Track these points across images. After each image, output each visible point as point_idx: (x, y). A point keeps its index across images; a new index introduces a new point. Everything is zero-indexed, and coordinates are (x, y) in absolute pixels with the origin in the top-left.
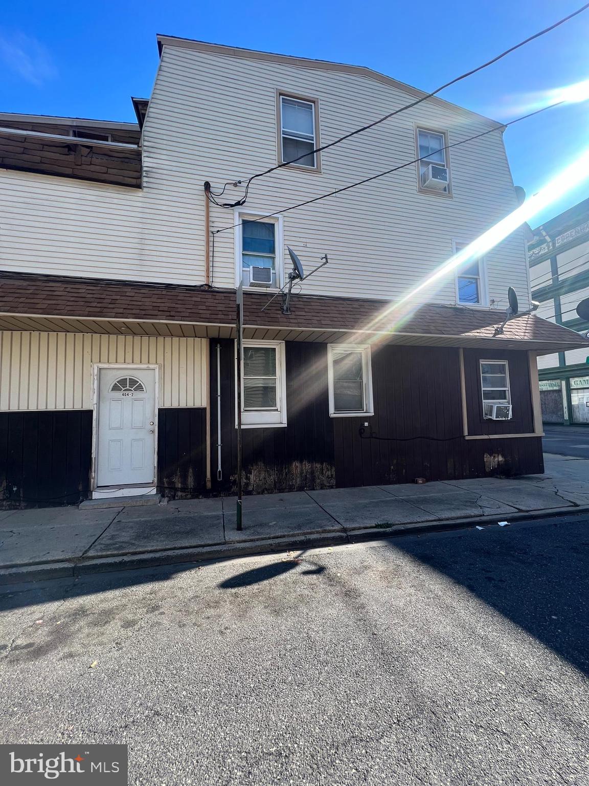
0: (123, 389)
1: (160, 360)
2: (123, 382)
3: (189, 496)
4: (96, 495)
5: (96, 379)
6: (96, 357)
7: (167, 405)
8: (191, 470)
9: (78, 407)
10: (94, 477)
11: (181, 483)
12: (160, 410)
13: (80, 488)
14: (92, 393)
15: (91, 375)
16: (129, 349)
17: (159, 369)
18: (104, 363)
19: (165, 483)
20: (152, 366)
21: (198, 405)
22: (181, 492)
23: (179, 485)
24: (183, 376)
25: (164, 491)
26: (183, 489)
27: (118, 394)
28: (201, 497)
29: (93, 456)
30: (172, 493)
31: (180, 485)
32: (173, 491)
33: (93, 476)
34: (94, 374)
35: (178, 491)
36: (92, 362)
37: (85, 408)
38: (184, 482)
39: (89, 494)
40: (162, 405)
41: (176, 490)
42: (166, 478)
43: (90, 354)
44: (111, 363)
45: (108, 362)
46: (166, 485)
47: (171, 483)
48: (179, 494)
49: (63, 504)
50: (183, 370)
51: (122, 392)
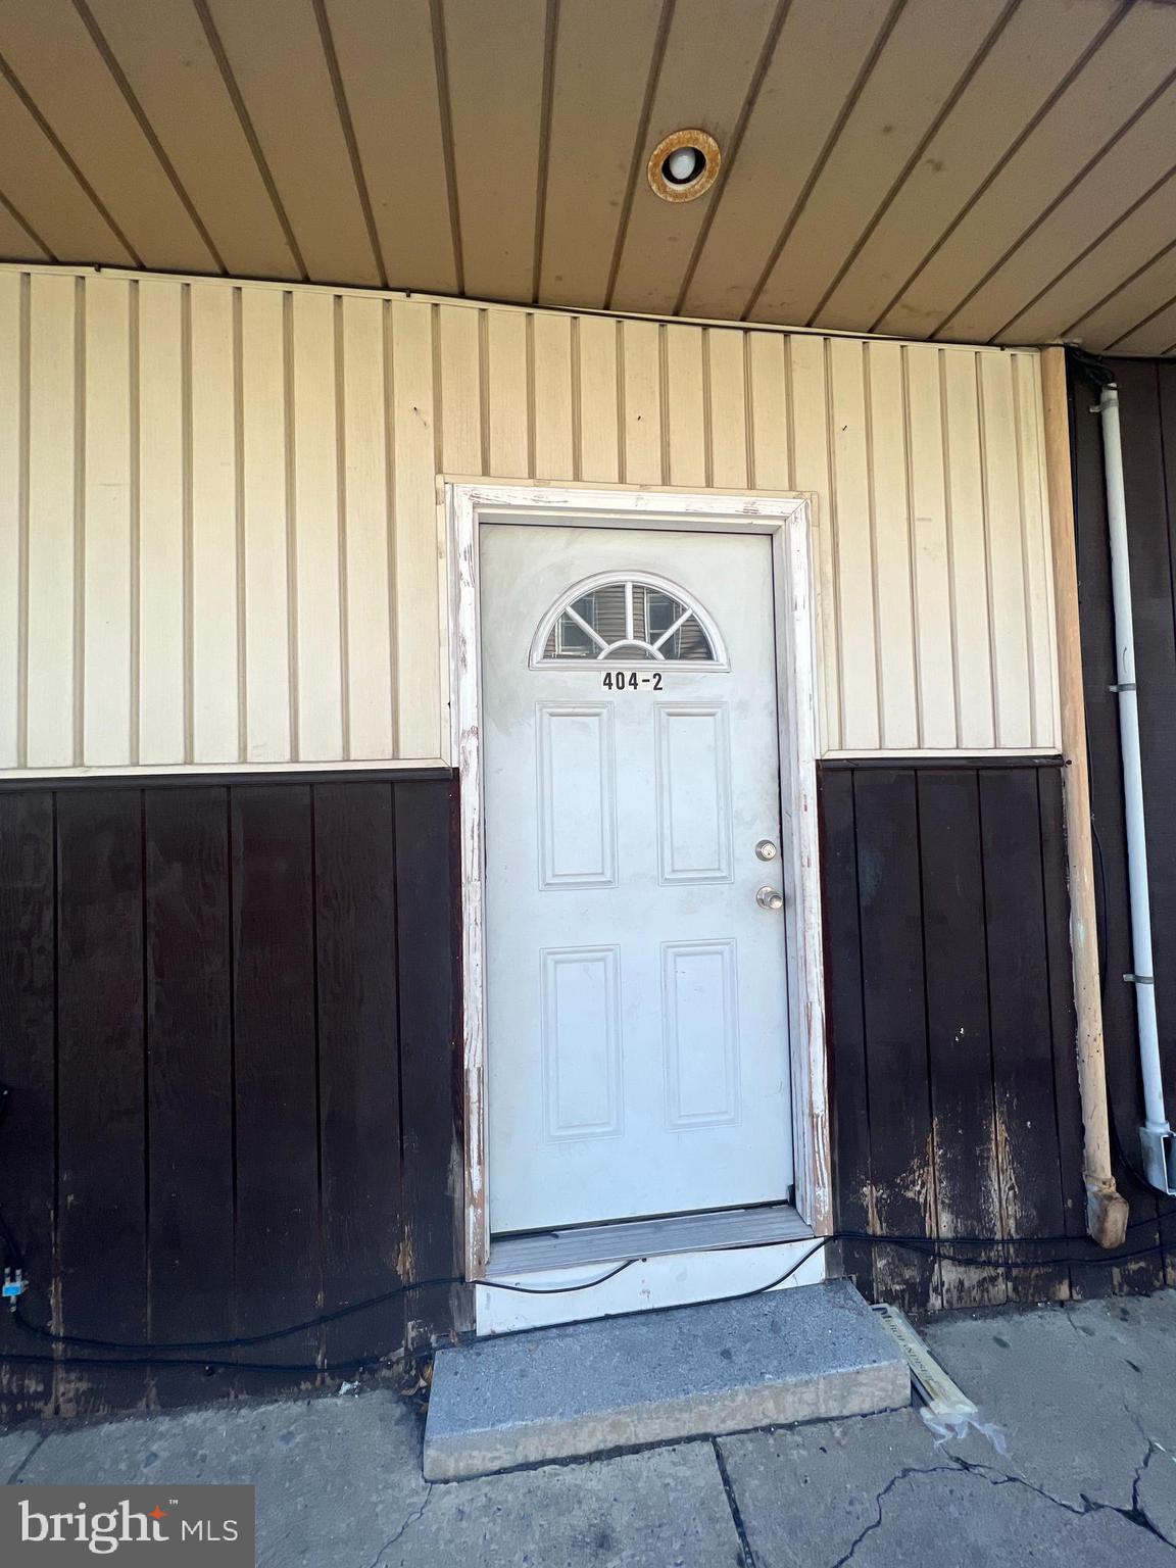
0: (607, 648)
1: (812, 475)
2: (600, 606)
3: (1002, 1289)
4: (493, 1310)
5: (466, 576)
6: (461, 447)
7: (861, 745)
8: (999, 1131)
9: (370, 753)
10: (482, 1191)
11: (956, 1212)
12: (826, 770)
13: (405, 1264)
14: (447, 663)
15: (439, 554)
16: (642, 401)
17: (812, 524)
18: (509, 478)
19: (872, 1214)
20: (771, 507)
21: (1014, 743)
22: (957, 1261)
23: (944, 1224)
24: (931, 573)
25: (871, 1265)
26: (970, 1247)
27: (583, 678)
28: (1064, 1291)
29: (472, 1059)
30: (908, 1274)
31: (945, 1218)
32: (915, 1257)
33: (476, 1186)
34: (454, 541)
35: (940, 1257)
36: (439, 470)
37: (418, 754)
38: (968, 1196)
39: (454, 1303)
40: (835, 744)
41: (926, 1249)
42: (874, 1183)
43: (430, 420)
44: (545, 483)
45: (532, 475)
46: (876, 1227)
47: (904, 1212)
48: (948, 1274)
49: (308, 1371)
50: (930, 535)
51: (602, 665)
